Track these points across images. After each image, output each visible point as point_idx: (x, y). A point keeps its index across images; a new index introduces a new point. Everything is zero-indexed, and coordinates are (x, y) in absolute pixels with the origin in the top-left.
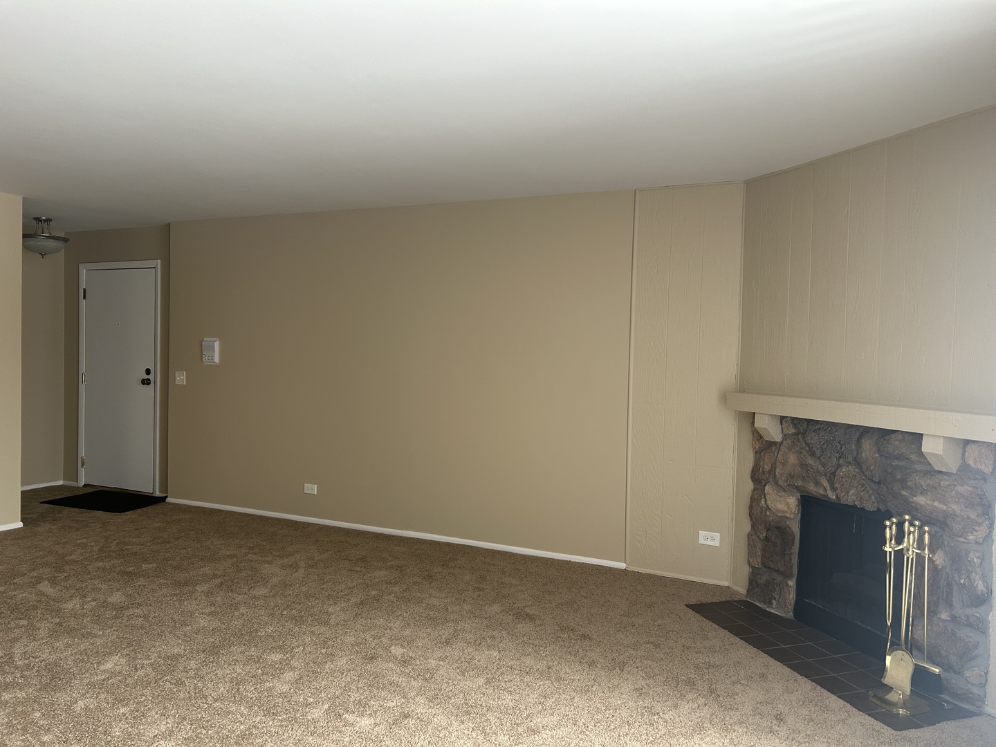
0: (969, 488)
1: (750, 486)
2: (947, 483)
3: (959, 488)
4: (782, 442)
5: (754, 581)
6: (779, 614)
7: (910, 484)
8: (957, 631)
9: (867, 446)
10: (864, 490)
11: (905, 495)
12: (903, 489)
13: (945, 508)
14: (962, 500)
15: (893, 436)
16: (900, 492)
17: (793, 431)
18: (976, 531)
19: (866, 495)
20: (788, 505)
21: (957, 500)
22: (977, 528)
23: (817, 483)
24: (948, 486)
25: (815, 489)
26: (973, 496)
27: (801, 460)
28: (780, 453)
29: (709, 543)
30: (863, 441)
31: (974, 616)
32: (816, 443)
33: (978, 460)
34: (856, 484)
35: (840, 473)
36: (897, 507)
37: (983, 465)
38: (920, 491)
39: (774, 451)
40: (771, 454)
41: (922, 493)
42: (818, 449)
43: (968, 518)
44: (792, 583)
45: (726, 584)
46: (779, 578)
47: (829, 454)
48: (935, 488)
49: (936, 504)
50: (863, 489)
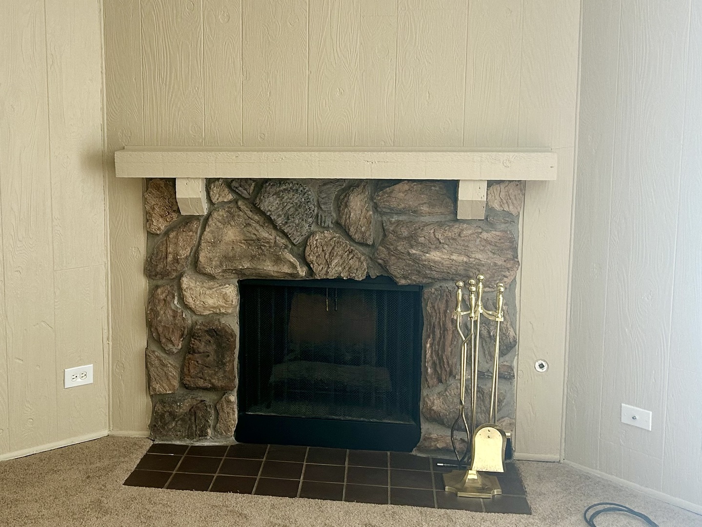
0: (498, 233)
1: (140, 284)
2: (470, 232)
3: (485, 235)
4: (210, 215)
5: (167, 415)
6: (217, 444)
7: (421, 240)
8: (484, 387)
9: (357, 204)
10: (352, 258)
11: (415, 254)
12: (412, 247)
13: (465, 259)
14: (489, 247)
15: (397, 187)
16: (408, 252)
17: (230, 197)
18: (507, 277)
19: (357, 263)
20: (225, 297)
21: (482, 248)
22: (507, 273)
23: (278, 260)
24: (471, 234)
25: (276, 268)
26: (502, 241)
27: (248, 235)
28: (207, 229)
29: (79, 382)
30: (351, 198)
31: (504, 365)
32: (277, 208)
33: (505, 201)
34: (340, 253)
35: (313, 241)
36: (404, 269)
37: (511, 207)
38: (434, 246)
39: (197, 228)
40: (191, 233)
41: (437, 248)
42: (279, 216)
43: (495, 264)
44: (233, 398)
45: (105, 433)
46: (209, 398)
47: (297, 221)
48: (453, 239)
49: (454, 257)
50: (351, 256)
